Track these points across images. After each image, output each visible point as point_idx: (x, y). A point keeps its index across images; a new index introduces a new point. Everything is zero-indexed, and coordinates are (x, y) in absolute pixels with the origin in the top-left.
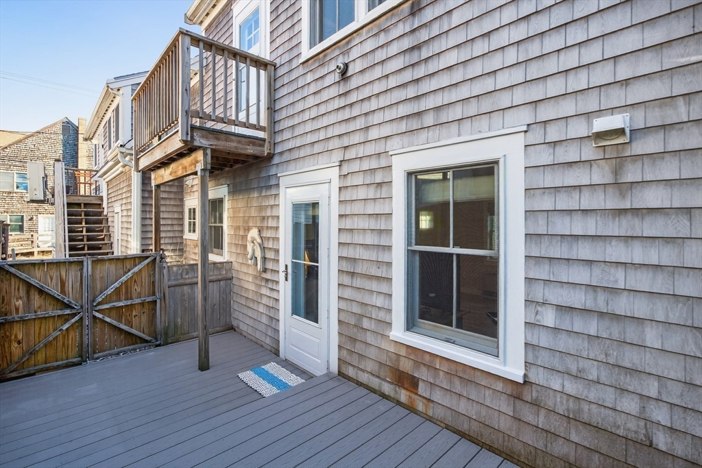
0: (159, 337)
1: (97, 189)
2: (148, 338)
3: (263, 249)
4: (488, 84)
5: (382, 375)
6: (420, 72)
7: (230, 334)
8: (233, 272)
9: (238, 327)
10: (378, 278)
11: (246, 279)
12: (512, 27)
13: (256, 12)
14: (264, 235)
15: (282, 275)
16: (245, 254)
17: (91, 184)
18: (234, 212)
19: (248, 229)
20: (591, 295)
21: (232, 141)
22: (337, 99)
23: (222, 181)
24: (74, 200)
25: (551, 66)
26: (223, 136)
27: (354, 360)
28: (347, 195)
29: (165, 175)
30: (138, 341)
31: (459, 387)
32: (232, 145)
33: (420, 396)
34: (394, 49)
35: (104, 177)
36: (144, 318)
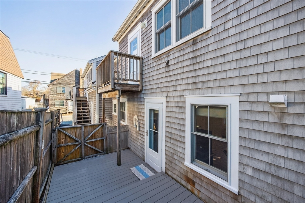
0: (105, 151)
1: (85, 94)
2: (101, 152)
3: (139, 123)
4: (224, 75)
5: (182, 177)
6: (196, 67)
7: (128, 150)
8: (129, 129)
9: (131, 148)
10: (180, 142)
11: (133, 132)
12: (234, 53)
13: (136, 38)
14: (139, 118)
15: (145, 134)
16: (133, 124)
17: (83, 93)
18: (129, 108)
19: (134, 115)
20: (268, 167)
21: (128, 87)
22: (165, 73)
23: (125, 96)
24: (79, 99)
25: (251, 71)
26: (125, 85)
27: (171, 169)
28: (169, 109)
29: (106, 96)
30: (98, 152)
31: (211, 189)
32: (128, 88)
33: (196, 188)
34: (186, 57)
35: (88, 91)
36: (100, 145)
